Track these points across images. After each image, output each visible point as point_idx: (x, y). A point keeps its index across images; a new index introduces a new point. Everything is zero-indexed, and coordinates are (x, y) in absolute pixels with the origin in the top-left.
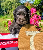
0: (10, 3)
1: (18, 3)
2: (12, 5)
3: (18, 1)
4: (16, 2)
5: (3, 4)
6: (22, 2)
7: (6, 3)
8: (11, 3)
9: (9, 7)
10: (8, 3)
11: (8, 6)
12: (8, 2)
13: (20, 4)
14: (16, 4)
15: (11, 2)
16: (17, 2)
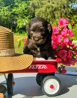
0: (50, 8)
1: (66, 9)
2: (55, 12)
3: (66, 5)
4: (62, 6)
5: (38, 11)
6: (74, 6)
7: (43, 9)
8: (53, 9)
9: (49, 16)
10: (47, 9)
11: (48, 14)
12: (47, 7)
13: (70, 10)
14: (63, 10)
15: (52, 7)
16: (64, 7)
